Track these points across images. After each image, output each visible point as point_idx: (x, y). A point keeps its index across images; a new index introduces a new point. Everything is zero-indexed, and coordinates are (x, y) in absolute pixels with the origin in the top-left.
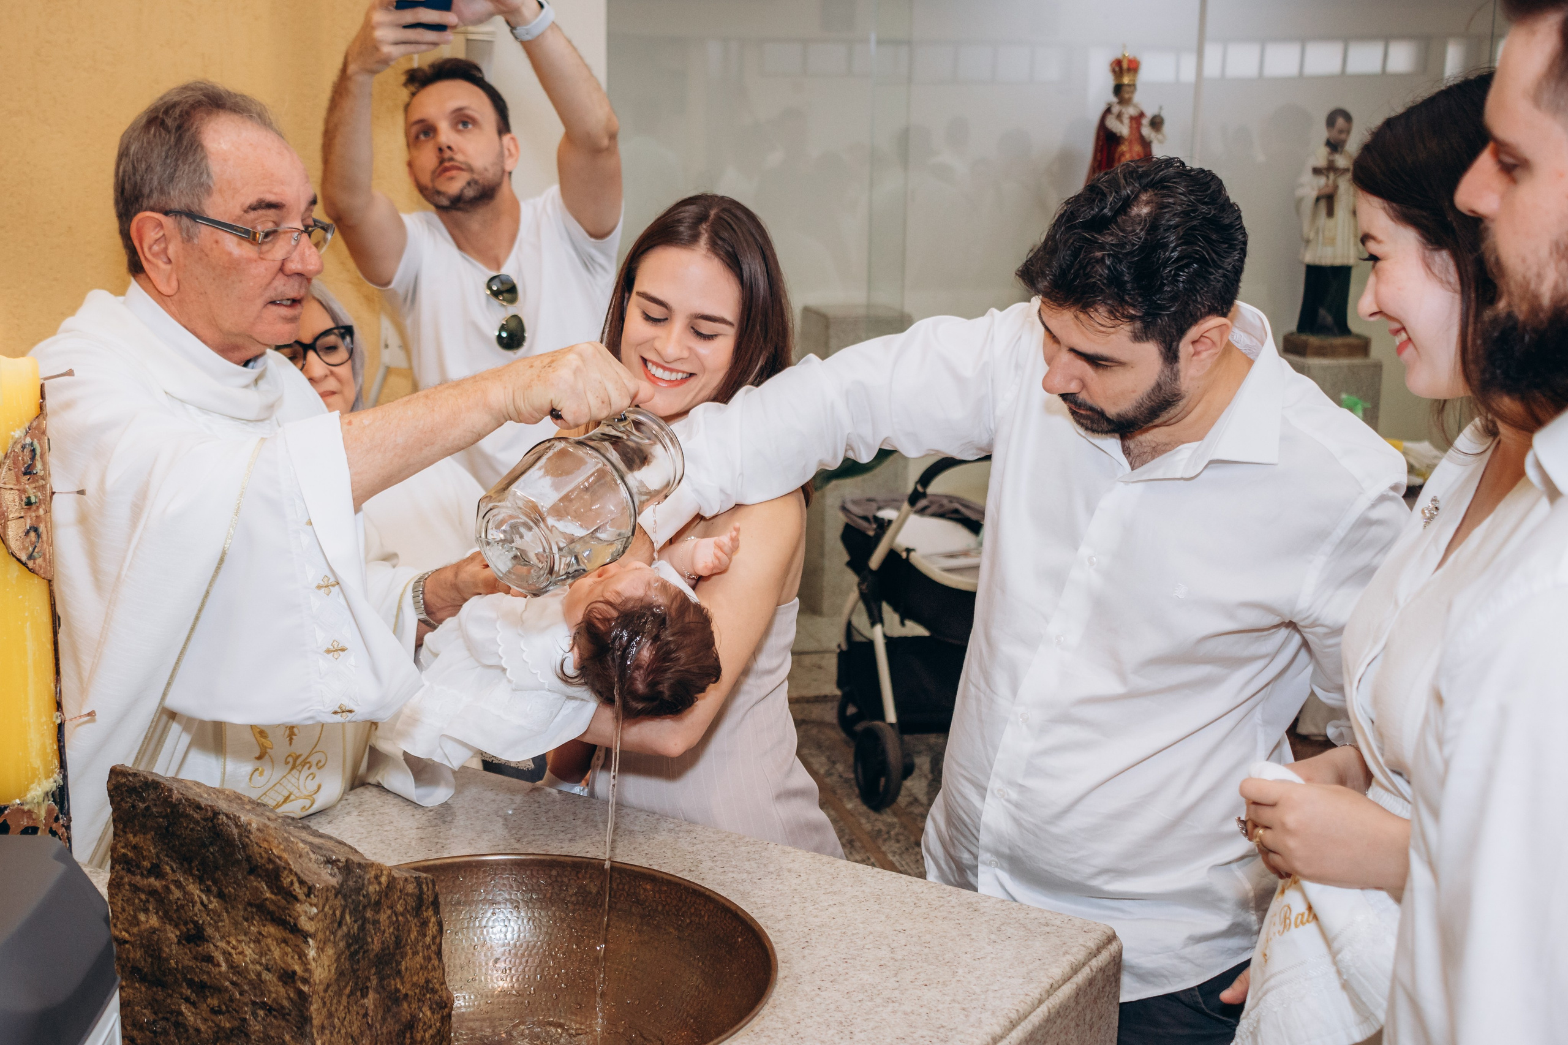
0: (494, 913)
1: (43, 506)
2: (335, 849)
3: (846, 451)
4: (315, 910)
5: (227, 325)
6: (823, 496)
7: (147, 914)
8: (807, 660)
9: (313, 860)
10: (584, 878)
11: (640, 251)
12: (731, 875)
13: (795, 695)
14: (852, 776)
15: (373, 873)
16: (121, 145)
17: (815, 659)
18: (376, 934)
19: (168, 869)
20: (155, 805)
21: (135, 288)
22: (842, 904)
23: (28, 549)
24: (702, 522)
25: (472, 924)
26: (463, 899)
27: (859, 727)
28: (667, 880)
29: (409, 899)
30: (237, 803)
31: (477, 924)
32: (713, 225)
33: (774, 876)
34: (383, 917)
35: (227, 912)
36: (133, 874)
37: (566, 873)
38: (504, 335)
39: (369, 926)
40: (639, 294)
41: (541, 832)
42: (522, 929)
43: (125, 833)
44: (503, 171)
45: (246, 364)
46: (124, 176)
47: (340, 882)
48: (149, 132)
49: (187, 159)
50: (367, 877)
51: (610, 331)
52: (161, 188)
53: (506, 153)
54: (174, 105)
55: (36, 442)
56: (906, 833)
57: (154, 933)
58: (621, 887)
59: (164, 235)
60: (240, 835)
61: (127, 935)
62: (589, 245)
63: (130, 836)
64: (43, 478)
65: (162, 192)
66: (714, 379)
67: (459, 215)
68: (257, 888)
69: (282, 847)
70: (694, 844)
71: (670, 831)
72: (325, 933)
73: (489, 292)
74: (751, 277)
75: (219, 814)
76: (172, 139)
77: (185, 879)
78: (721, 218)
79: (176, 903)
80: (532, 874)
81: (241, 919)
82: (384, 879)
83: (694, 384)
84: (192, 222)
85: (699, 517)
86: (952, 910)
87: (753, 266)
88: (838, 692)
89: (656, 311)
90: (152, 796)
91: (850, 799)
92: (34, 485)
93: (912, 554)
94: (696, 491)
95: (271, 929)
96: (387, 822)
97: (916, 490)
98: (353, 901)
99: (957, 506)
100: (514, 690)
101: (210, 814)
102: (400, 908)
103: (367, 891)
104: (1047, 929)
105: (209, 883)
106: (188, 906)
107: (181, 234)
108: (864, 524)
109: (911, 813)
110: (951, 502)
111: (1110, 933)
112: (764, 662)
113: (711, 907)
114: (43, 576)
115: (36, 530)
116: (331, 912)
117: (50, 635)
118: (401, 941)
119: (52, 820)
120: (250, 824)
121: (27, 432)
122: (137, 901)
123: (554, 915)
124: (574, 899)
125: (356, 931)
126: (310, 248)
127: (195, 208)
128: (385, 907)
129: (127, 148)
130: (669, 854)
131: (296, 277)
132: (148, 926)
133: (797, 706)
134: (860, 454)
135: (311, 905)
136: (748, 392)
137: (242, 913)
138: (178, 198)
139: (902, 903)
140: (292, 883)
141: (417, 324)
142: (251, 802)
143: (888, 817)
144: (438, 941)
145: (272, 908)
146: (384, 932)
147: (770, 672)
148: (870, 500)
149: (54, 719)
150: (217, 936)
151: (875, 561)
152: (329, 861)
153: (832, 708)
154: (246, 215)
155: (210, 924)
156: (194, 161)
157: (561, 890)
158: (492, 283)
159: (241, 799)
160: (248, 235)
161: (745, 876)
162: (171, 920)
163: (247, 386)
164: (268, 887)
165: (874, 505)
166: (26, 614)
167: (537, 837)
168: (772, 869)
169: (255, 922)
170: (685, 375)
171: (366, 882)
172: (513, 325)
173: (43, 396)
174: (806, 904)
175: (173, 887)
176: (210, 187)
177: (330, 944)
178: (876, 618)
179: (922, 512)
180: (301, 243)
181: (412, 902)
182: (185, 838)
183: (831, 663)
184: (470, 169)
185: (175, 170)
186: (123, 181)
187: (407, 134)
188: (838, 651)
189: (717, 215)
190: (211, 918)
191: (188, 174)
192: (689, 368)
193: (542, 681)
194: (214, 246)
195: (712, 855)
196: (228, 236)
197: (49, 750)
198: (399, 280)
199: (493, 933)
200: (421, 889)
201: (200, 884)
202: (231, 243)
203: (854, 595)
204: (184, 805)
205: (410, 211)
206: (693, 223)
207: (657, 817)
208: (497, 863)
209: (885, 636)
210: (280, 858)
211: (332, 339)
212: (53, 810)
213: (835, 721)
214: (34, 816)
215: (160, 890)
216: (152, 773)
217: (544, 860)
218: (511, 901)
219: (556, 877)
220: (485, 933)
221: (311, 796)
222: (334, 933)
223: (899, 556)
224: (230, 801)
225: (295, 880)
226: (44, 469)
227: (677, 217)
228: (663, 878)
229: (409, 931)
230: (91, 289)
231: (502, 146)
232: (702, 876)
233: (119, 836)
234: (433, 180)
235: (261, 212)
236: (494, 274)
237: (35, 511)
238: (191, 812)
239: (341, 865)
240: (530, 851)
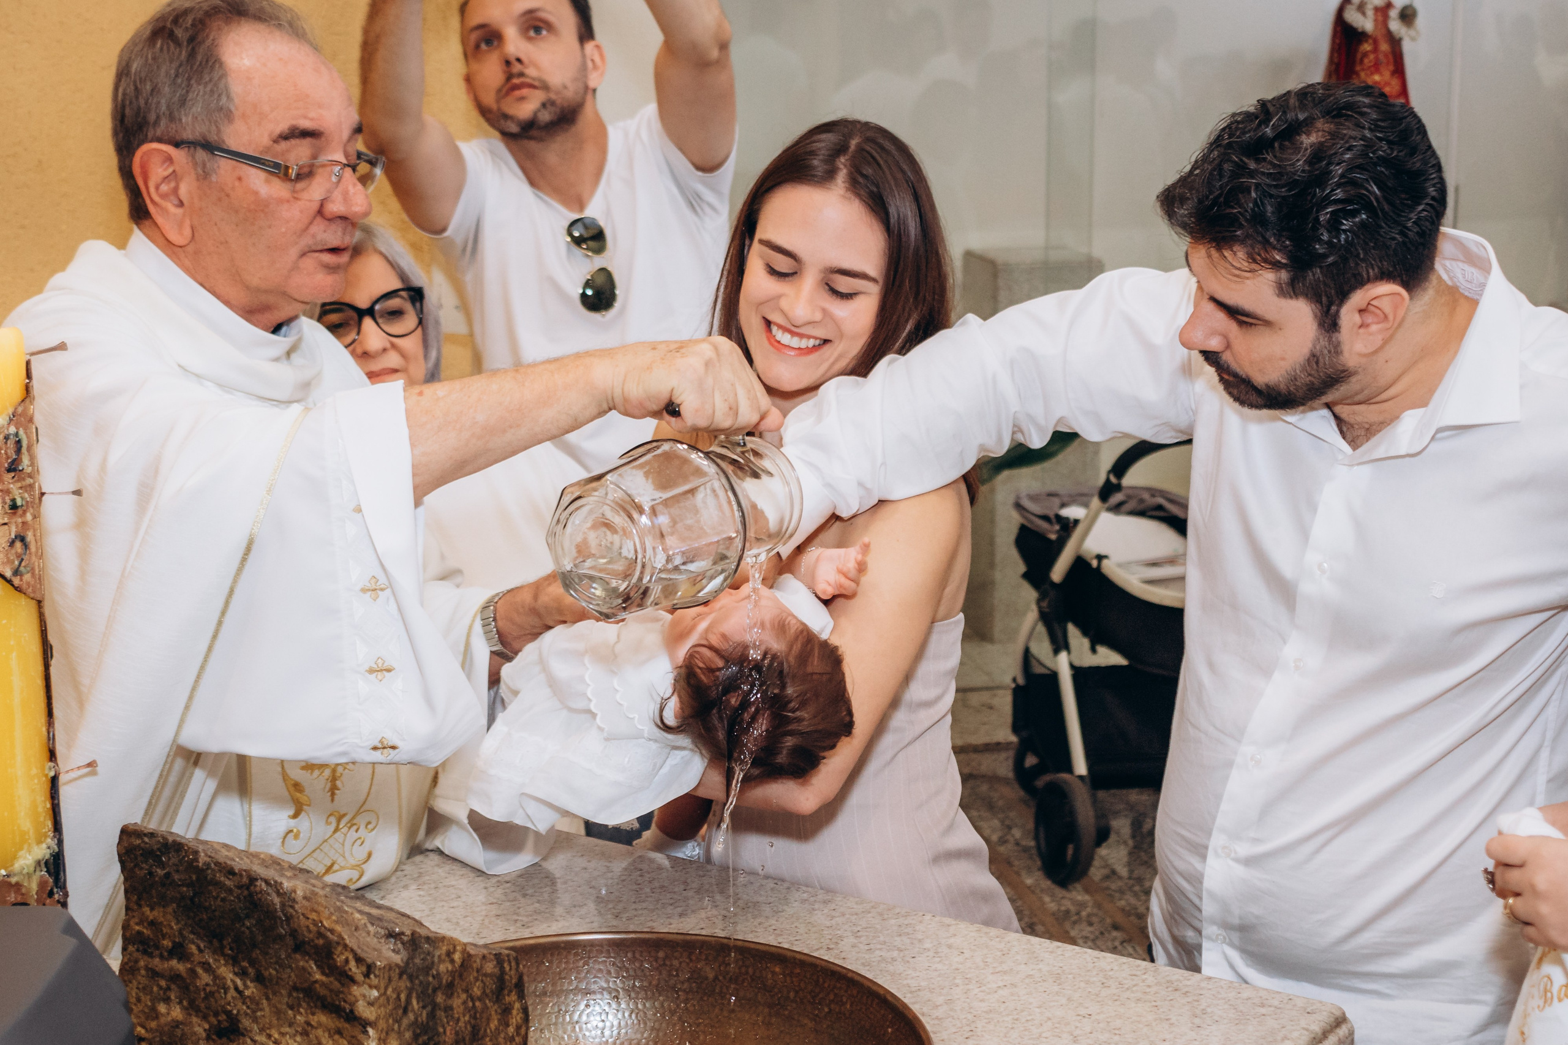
0: (587, 1006)
1: (31, 510)
2: (397, 921)
3: (1014, 433)
4: (375, 993)
5: (255, 281)
6: (992, 491)
7: (168, 1004)
8: (975, 699)
9: (372, 933)
10: (698, 960)
11: (764, 188)
12: (878, 953)
13: (960, 743)
14: (1032, 843)
15: (445, 948)
16: (119, 63)
17: (985, 697)
18: (448, 1023)
19: (193, 948)
20: (177, 871)
21: (138, 239)
22: (1013, 985)
23: (13, 562)
24: (838, 523)
25: (561, 1020)
26: (550, 988)
27: (1041, 782)
28: (800, 960)
29: (488, 981)
30: (275, 870)
31: (568, 1018)
32: (853, 158)
33: (931, 954)
34: (457, 1002)
35: (268, 999)
36: (151, 955)
37: (676, 954)
38: (589, 292)
39: (440, 1014)
40: (761, 242)
41: (644, 905)
42: (623, 1023)
43: (140, 906)
44: (586, 88)
45: (276, 329)
46: (123, 101)
47: (405, 959)
48: (154, 45)
49: (201, 78)
50: (437, 953)
51: (726, 287)
52: (171, 114)
53: (590, 64)
54: (186, 12)
55: (21, 432)
56: (1100, 913)
57: (177, 1027)
58: (743, 970)
59: (174, 171)
60: (283, 905)
61: (143, 1031)
62: (696, 181)
63: (147, 910)
64: (30, 476)
65: (172, 118)
66: (852, 347)
67: (532, 145)
68: (304, 968)
69: (334, 918)
70: (833, 917)
71: (804, 901)
72: (387, 1021)
73: (569, 239)
74: (899, 224)
75: (256, 880)
76: (184, 52)
77: (215, 960)
78: (863, 150)
79: (204, 989)
80: (634, 957)
81: (285, 1007)
82: (457, 957)
83: (829, 354)
84: (210, 156)
85: (835, 518)
86: (1148, 990)
87: (902, 207)
88: (1014, 739)
89: (782, 264)
90: (174, 860)
91: (1029, 870)
92: (19, 485)
93: (1105, 562)
94: (828, 485)
95: (321, 1018)
96: (453, 896)
97: (1108, 481)
98: (421, 982)
99: (1160, 501)
100: (607, 739)
101: (245, 880)
102: (477, 991)
103: (437, 971)
104: (1263, 1011)
105: (245, 964)
106: (220, 993)
107: (195, 169)
108: (1044, 525)
109: (1108, 888)
110: (1153, 496)
111: (1338, 1013)
112: (917, 691)
113: (855, 992)
114: (32, 595)
115: (22, 539)
116: (394, 996)
117: (40, 668)
118: (479, 1031)
119: (45, 896)
120: (295, 892)
121: (11, 420)
122: (155, 989)
123: (662, 1006)
124: (686, 986)
125: (424, 1019)
126: (354, 185)
127: (213, 138)
128: (460, 991)
129: (128, 66)
130: (802, 929)
131: (339, 221)
132: (169, 1019)
133: (962, 756)
134: (1030, 435)
135: (371, 987)
136: (891, 362)
137: (286, 999)
138: (191, 125)
139: (1087, 982)
140: (347, 961)
141: (479, 281)
142: (292, 867)
143: (1077, 895)
144: (523, 1031)
145: (323, 992)
146: (458, 1020)
147: (928, 704)
148: (1051, 495)
149: (46, 772)
150: (256, 1028)
151: (1058, 572)
152: (391, 935)
153: (1007, 759)
154: (275, 145)
155: (246, 1014)
156: (210, 80)
157: (670, 975)
158: (573, 228)
159: (279, 864)
160: (278, 170)
161: (895, 954)
162: (198, 1011)
163: (277, 360)
164: (318, 967)
165: (1056, 501)
166: (12, 643)
167: (640, 912)
168: (927, 945)
169: (302, 1010)
170: (817, 342)
171: (436, 960)
172: (600, 280)
173: (29, 375)
174: (970, 987)
175: (200, 971)
176: (231, 111)
177: (393, 1035)
178: (1060, 644)
179: (1116, 509)
180: (344, 180)
181: (491, 985)
182: (215, 911)
183: (1005, 702)
184: (545, 87)
185: (188, 92)
186: (123, 107)
187: (464, 42)
188: (1013, 686)
189: (858, 145)
190: (248, 1007)
191: (203, 95)
192: (822, 333)
193: (640, 727)
194: (237, 183)
195: (856, 929)
196: (253, 171)
197: (40, 809)
198: (457, 226)
199: (587, 1030)
200: (502, 968)
201: (233, 966)
202: (257, 179)
203: (1032, 615)
204: (213, 870)
205: (468, 138)
206: (829, 156)
207: (786, 885)
208: (592, 944)
209: (1072, 666)
210: (332, 931)
211: (394, 303)
212: (46, 882)
213: (1011, 775)
214: (24, 891)
215: (184, 974)
216: (172, 833)
217: (648, 940)
218: (609, 991)
219: (664, 960)
220: (577, 1029)
221: (358, 866)
222: (398, 1021)
223: (1088, 565)
224: (266, 867)
225: (351, 957)
226: (32, 464)
227: (809, 148)
228: (795, 959)
229: (488, 1020)
230: (84, 238)
231: (584, 56)
232: (843, 955)
233: (133, 910)
234: (498, 101)
235: (293, 142)
236: (576, 216)
237: (21, 516)
238: (222, 879)
239: (405, 938)
240: (632, 928)
